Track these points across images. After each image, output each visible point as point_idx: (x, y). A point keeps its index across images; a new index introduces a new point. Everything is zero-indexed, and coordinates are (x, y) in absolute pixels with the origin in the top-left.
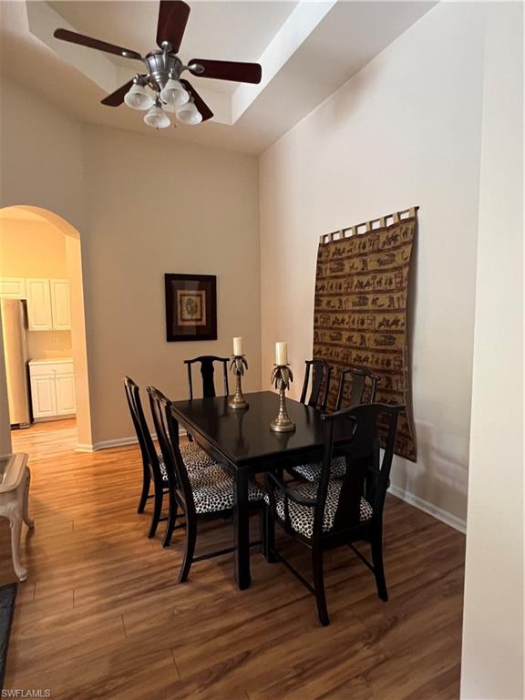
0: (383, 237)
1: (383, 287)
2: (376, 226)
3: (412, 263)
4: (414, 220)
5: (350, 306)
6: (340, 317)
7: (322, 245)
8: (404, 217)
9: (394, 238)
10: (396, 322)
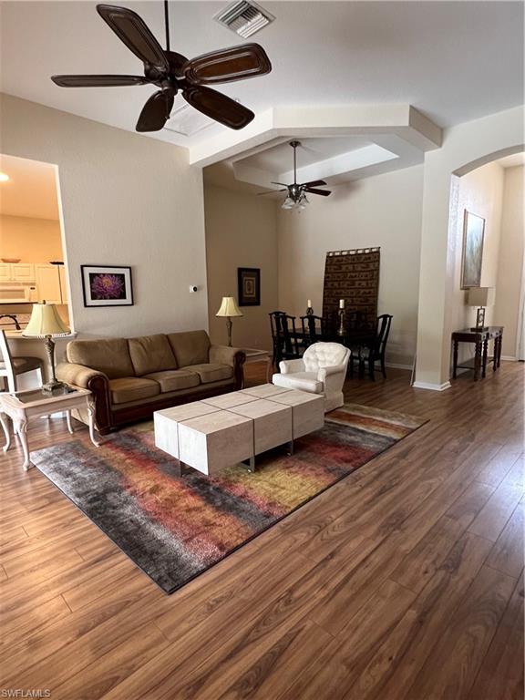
0: (364, 257)
1: (363, 278)
2: (360, 252)
3: (378, 269)
4: (378, 252)
5: (345, 286)
6: (339, 291)
7: (328, 257)
8: (373, 250)
9: (370, 258)
10: (370, 293)
